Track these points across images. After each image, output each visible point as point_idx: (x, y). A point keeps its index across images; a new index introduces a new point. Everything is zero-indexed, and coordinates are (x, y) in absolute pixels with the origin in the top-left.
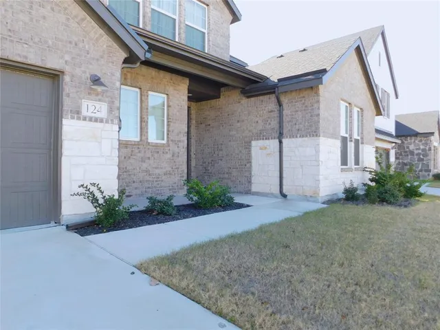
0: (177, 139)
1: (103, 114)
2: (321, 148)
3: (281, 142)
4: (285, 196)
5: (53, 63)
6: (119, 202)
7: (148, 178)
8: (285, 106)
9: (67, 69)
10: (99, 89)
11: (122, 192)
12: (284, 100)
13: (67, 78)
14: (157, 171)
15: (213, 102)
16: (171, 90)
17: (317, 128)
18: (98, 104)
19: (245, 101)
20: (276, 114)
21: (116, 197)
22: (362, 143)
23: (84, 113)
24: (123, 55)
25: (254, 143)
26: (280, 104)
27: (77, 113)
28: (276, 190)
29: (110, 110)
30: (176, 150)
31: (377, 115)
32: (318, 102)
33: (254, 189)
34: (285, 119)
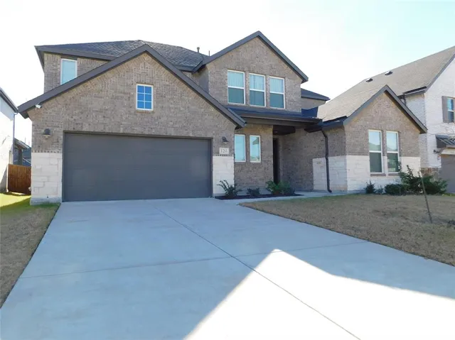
0: (267, 159)
1: (228, 153)
2: (348, 162)
3: (327, 159)
4: (330, 191)
5: (209, 135)
6: (234, 189)
7: (250, 181)
8: (329, 138)
9: (214, 136)
10: (226, 143)
11: (235, 185)
12: (328, 134)
13: (214, 140)
14: (255, 178)
15: (291, 135)
16: (262, 132)
17: (345, 150)
18: (225, 149)
19: (308, 134)
20: (324, 143)
21: (233, 186)
22: (400, 156)
23: (220, 153)
24: (235, 126)
25: (314, 160)
26: (326, 137)
27: (218, 154)
28: (326, 188)
29: (230, 151)
30: (267, 166)
31: (421, 133)
32: (345, 135)
33: (315, 188)
34: (329, 145)
